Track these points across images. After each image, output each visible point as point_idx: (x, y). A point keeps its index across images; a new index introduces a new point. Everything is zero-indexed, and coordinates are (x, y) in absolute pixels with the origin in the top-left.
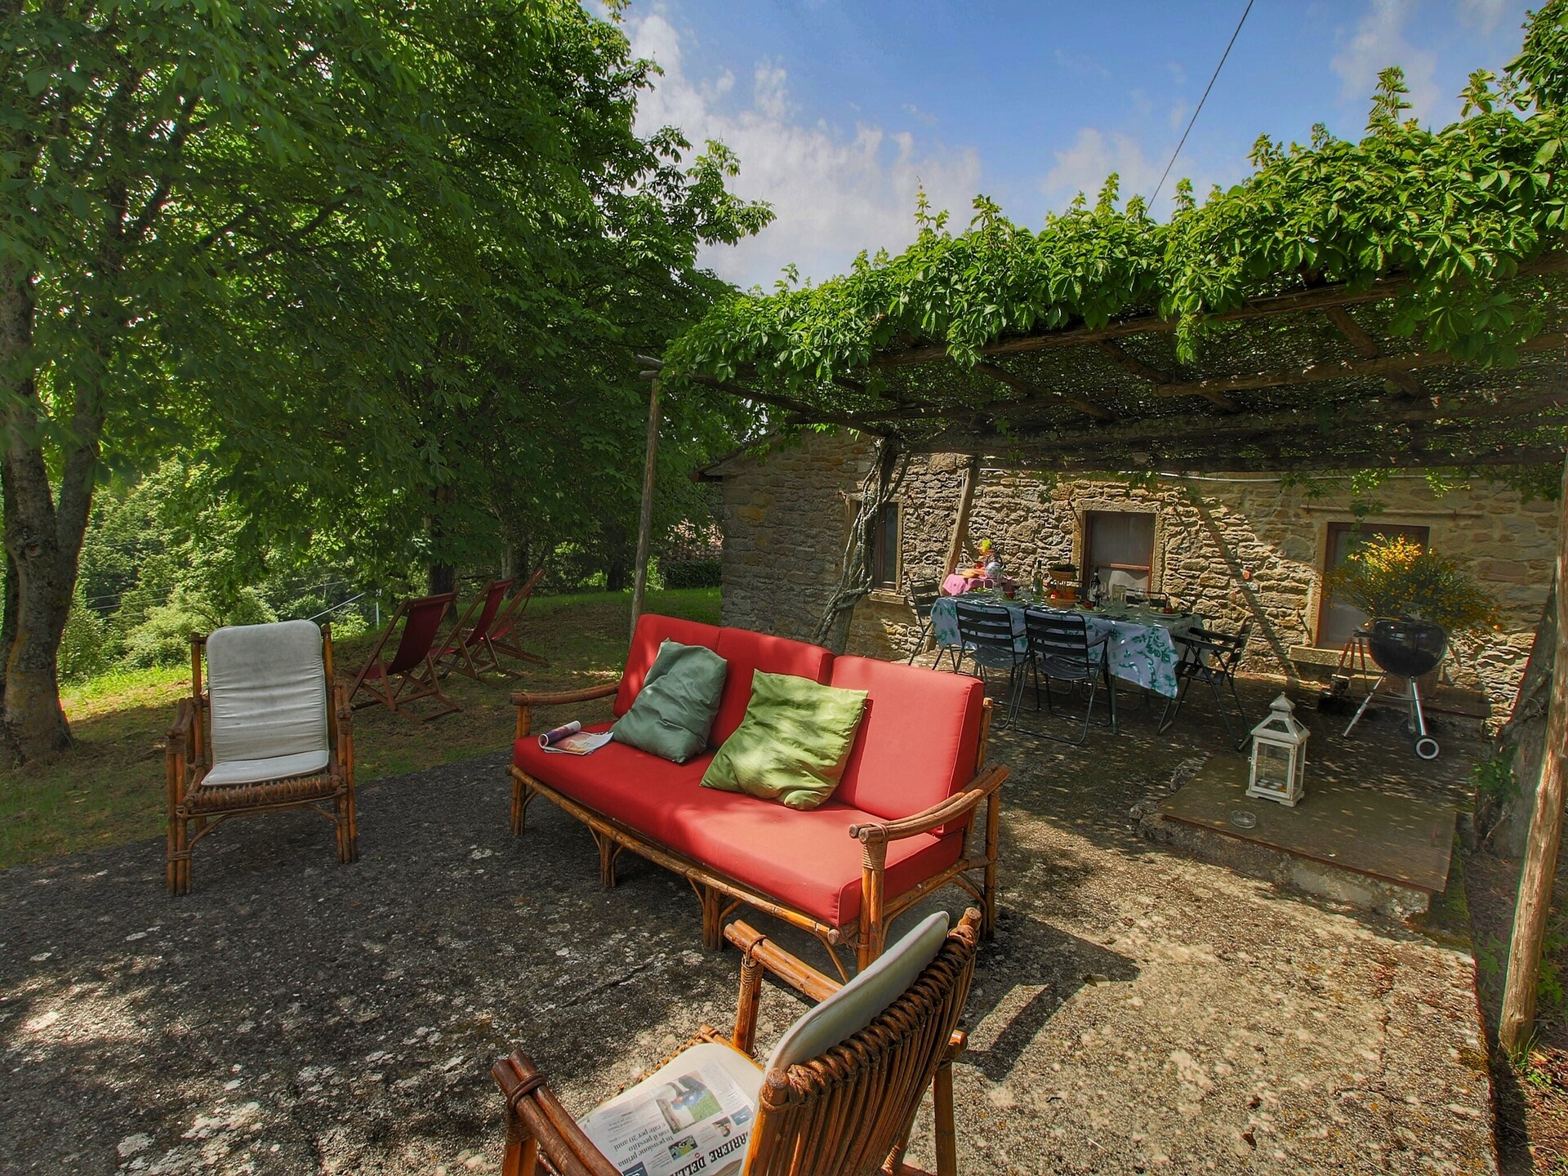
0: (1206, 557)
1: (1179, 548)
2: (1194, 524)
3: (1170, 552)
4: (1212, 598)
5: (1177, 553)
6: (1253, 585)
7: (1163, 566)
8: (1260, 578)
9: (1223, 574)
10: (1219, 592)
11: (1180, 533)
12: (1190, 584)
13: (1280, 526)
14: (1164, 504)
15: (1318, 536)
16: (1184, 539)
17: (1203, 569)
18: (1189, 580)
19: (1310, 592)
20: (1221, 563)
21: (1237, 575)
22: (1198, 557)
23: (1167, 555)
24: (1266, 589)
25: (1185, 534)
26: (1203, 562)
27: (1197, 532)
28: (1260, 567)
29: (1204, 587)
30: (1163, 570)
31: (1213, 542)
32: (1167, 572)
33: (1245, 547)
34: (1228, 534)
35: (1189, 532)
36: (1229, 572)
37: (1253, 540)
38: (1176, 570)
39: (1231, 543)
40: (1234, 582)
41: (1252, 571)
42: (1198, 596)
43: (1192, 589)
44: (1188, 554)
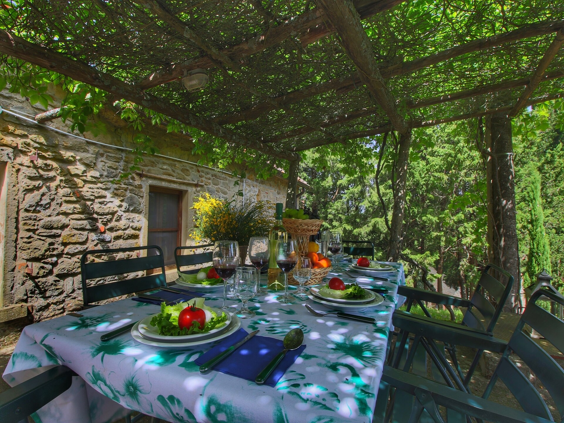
0: (66, 214)
1: (38, 204)
2: (52, 179)
3: (27, 210)
4: (73, 255)
5: (35, 211)
6: (108, 236)
7: (17, 228)
8: (111, 230)
9: (83, 229)
10: (80, 248)
11: (38, 188)
12: (52, 244)
13: (123, 186)
14: (17, 151)
15: (145, 195)
16: (43, 195)
17: (64, 227)
18: (50, 240)
19: (141, 236)
20: (81, 219)
21: (94, 230)
22: (58, 214)
23: (22, 214)
24: (117, 238)
25: (44, 189)
26: (64, 220)
27: (57, 187)
28: (110, 221)
29: (65, 244)
30: (17, 233)
31: (74, 199)
32: (23, 234)
33: (100, 203)
34: (86, 190)
35: (48, 188)
36: (88, 227)
37: (105, 197)
38: (34, 231)
39: (89, 200)
40: (93, 236)
41: (105, 224)
42: (59, 256)
43: (54, 249)
44: (48, 212)
